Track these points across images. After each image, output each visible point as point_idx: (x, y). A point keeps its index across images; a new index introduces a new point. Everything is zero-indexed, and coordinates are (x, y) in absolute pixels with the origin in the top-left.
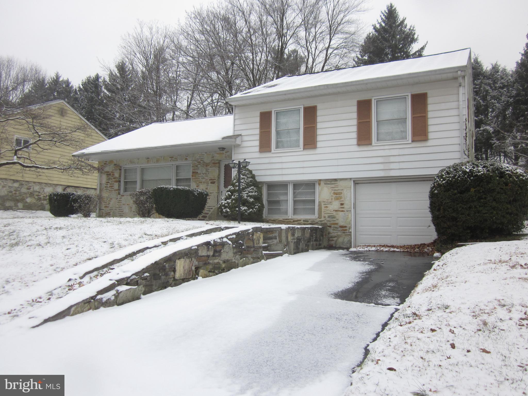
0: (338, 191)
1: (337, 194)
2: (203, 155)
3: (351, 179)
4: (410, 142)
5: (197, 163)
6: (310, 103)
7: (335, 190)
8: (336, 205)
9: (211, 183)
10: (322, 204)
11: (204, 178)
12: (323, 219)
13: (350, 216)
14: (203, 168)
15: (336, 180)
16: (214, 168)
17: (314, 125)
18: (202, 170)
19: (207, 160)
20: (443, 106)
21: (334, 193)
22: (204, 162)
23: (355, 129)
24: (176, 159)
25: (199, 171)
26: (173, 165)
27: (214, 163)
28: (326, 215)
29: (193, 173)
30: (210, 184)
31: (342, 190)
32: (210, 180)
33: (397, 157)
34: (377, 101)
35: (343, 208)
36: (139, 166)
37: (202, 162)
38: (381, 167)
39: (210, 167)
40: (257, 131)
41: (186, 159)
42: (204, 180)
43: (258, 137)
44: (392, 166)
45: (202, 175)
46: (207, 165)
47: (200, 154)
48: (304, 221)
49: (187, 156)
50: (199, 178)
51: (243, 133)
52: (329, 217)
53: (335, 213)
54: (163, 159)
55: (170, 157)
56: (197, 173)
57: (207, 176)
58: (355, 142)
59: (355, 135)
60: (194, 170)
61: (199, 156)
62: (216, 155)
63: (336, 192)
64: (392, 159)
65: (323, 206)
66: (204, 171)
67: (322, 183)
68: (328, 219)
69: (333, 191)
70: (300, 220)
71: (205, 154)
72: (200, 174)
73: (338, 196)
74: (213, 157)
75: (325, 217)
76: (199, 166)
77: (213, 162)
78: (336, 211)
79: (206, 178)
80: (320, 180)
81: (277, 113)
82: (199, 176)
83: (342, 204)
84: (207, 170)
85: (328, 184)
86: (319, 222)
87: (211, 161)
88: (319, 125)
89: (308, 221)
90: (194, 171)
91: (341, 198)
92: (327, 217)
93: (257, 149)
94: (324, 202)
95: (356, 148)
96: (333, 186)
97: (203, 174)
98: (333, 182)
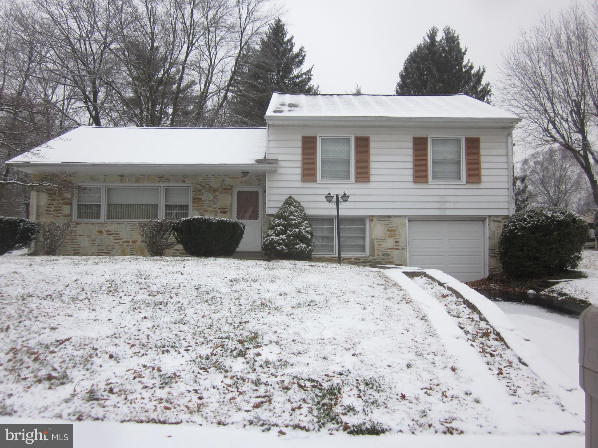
0: (393, 228)
1: (391, 232)
2: (209, 178)
3: (406, 216)
4: (465, 182)
5: (200, 188)
6: (362, 133)
7: (389, 227)
8: (390, 242)
9: (221, 212)
10: (375, 241)
11: (210, 206)
12: (376, 257)
13: (405, 254)
14: (209, 194)
15: (389, 217)
16: (225, 195)
17: (367, 158)
18: (207, 196)
19: (215, 184)
20: (494, 152)
21: (388, 230)
22: (211, 187)
23: (411, 165)
24: (168, 180)
25: (203, 198)
26: (160, 187)
27: (225, 189)
28: (380, 253)
29: (194, 199)
30: (219, 214)
31: (396, 227)
32: (219, 209)
33: (453, 197)
34: (432, 140)
35: (398, 246)
36: (104, 185)
37: (207, 186)
38: (437, 205)
39: (220, 193)
40: (299, 158)
41: (184, 181)
42: (210, 209)
43: (299, 164)
44: (448, 205)
45: (208, 202)
46: (215, 190)
47: (205, 176)
48: (355, 259)
49: (186, 178)
50: (204, 206)
51: (280, 158)
52: (383, 255)
53: (389, 251)
54: (146, 178)
55: (158, 177)
56: (201, 199)
57: (215, 204)
58: (411, 178)
59: (411, 172)
60: (196, 195)
61: (203, 178)
62: (227, 179)
63: (389, 229)
64: (448, 199)
65: (376, 244)
66: (211, 197)
67: (375, 219)
68: (383, 257)
69: (387, 228)
70: (351, 259)
71: (213, 177)
72: (205, 201)
73: (392, 233)
74: (223, 181)
75: (378, 255)
76: (203, 191)
77: (223, 187)
78: (391, 249)
79: (215, 206)
80: (373, 216)
81: (323, 140)
82: (203, 204)
83: (397, 242)
84: (215, 197)
85: (382, 220)
86: (373, 261)
87: (221, 186)
88: (372, 158)
89: (360, 260)
90: (196, 197)
91: (396, 235)
92: (381, 255)
93: (299, 178)
94: (377, 239)
95: (412, 185)
96: (386, 222)
97: (210, 201)
98: (386, 219)
